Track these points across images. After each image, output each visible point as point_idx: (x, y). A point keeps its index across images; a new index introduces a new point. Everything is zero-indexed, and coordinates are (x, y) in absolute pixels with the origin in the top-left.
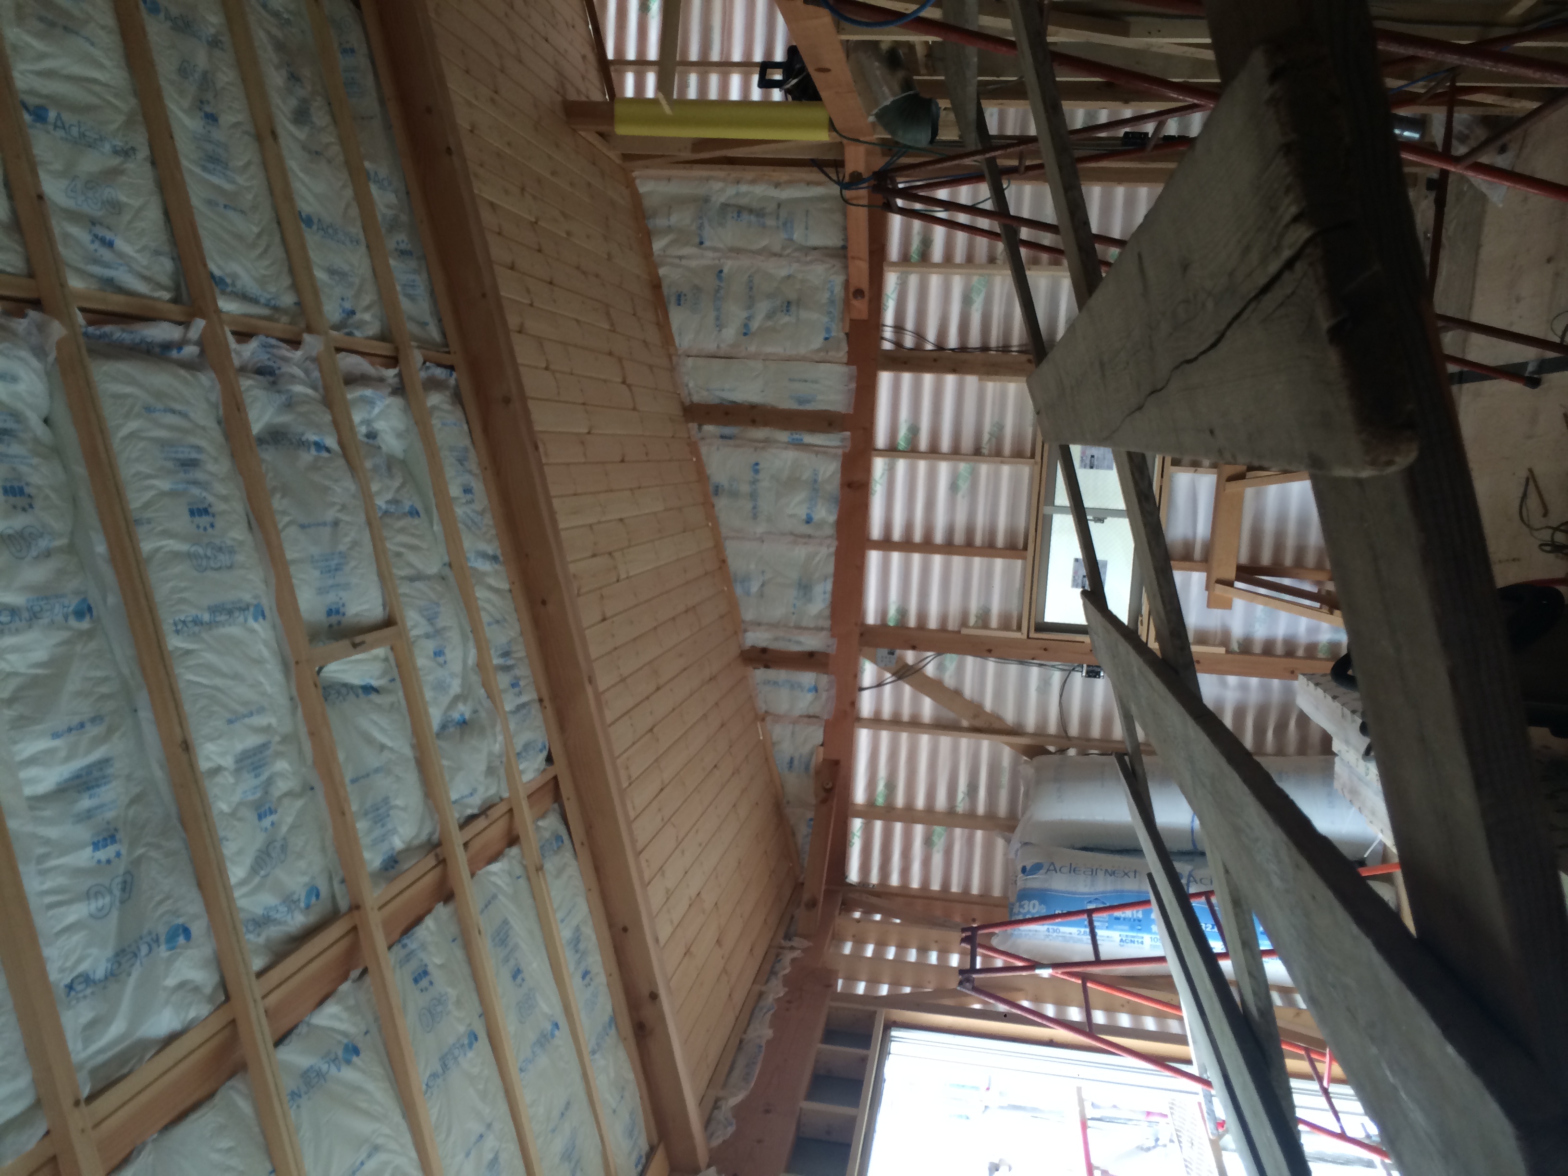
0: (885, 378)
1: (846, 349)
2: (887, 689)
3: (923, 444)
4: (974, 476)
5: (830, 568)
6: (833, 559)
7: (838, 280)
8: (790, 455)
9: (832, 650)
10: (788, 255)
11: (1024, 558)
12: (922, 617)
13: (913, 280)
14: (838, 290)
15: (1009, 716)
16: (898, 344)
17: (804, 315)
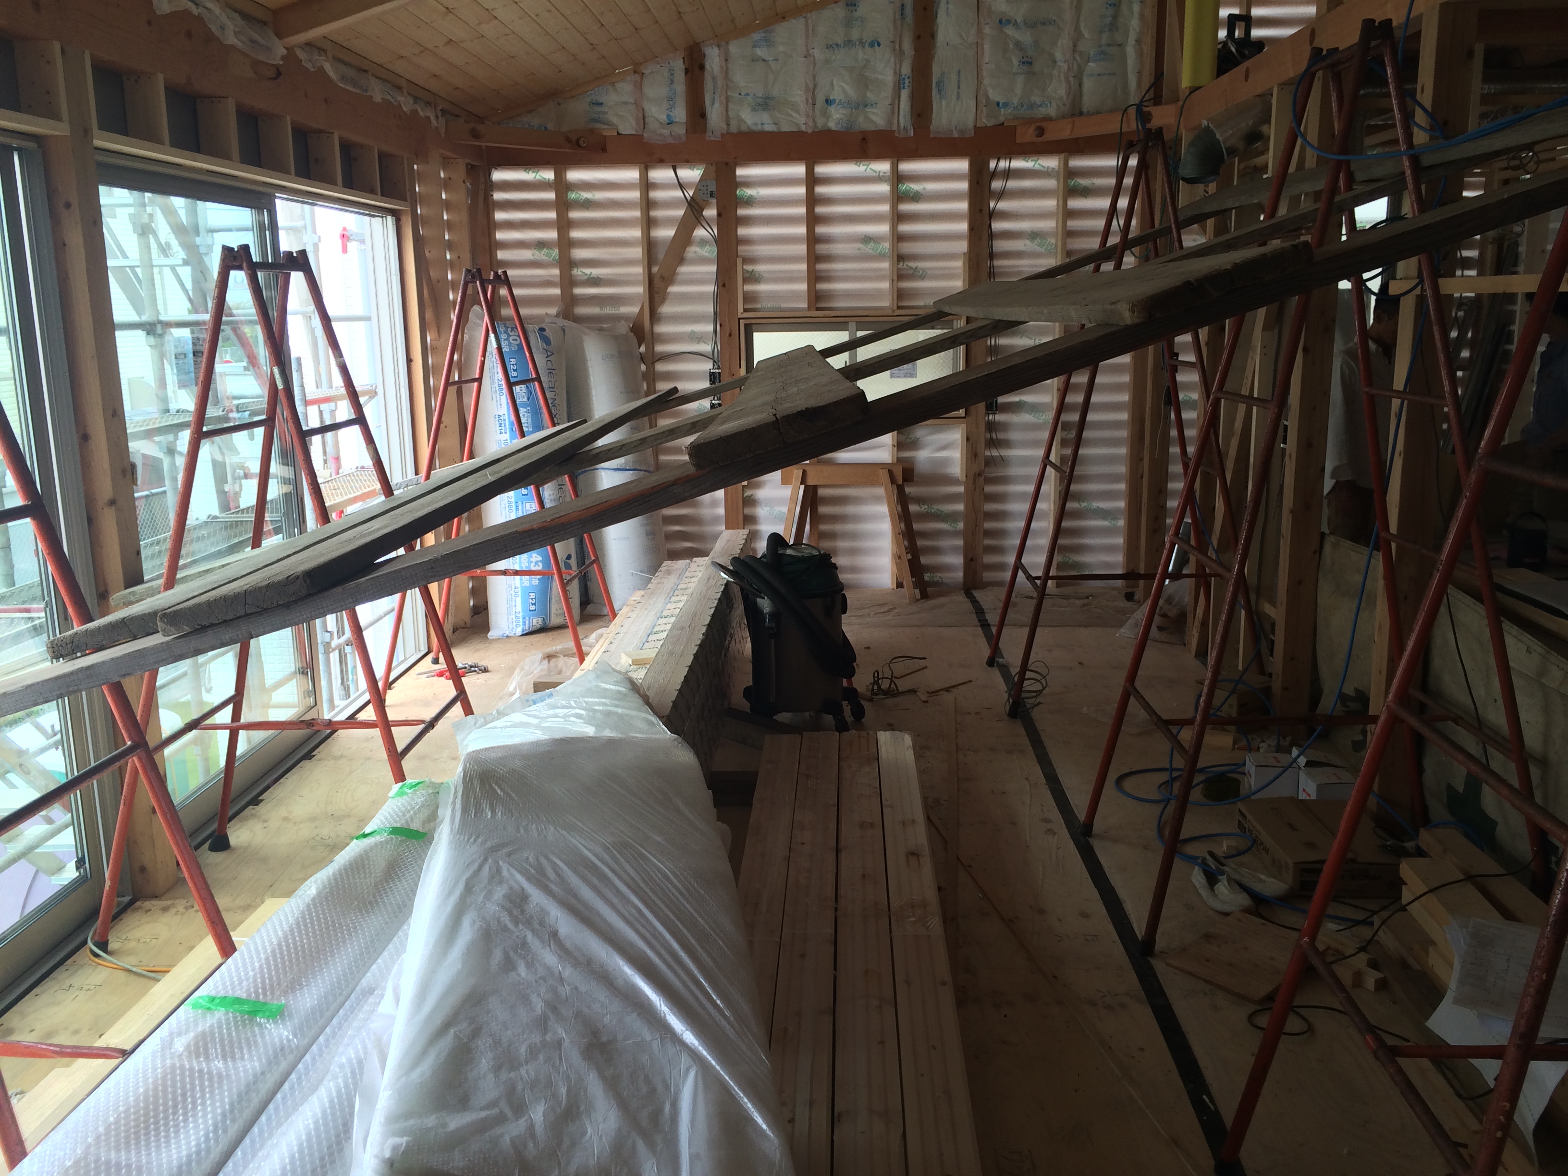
0: (962, 165)
1: (988, 125)
2: (678, 194)
3: (906, 207)
4: (880, 257)
5: (786, 128)
6: (795, 130)
7: (1051, 111)
8: (888, 78)
9: (709, 137)
10: (1074, 59)
11: (809, 308)
12: (747, 221)
13: (1051, 183)
14: (1043, 111)
15: (666, 309)
16: (994, 175)
17: (1020, 81)
